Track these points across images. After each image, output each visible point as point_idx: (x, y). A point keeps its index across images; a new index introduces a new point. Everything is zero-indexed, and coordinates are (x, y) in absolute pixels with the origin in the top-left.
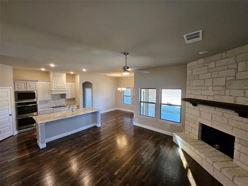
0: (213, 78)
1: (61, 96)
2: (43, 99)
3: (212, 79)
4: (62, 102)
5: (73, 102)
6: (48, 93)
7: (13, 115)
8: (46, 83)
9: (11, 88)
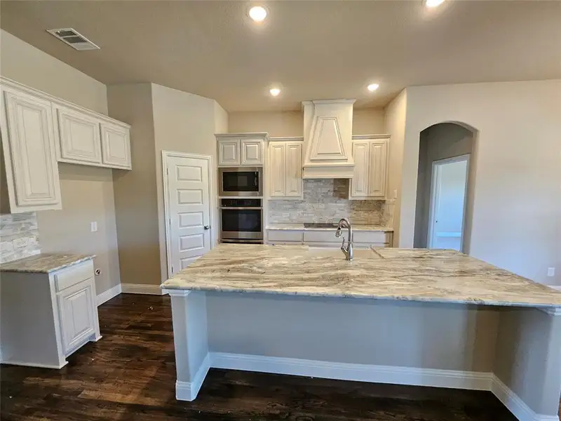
1: (334, 191)
2: (282, 194)
4: (338, 211)
5: (374, 216)
6: (296, 176)
7: (212, 228)
8: (291, 146)
9: (209, 157)
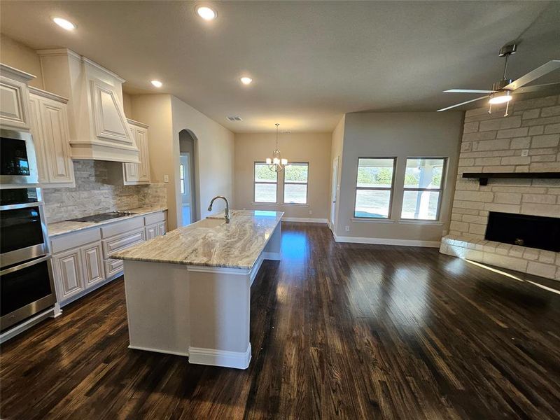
0: (532, 137)
3: (529, 138)
